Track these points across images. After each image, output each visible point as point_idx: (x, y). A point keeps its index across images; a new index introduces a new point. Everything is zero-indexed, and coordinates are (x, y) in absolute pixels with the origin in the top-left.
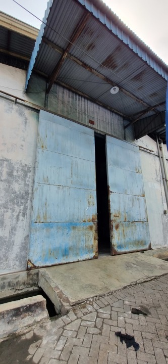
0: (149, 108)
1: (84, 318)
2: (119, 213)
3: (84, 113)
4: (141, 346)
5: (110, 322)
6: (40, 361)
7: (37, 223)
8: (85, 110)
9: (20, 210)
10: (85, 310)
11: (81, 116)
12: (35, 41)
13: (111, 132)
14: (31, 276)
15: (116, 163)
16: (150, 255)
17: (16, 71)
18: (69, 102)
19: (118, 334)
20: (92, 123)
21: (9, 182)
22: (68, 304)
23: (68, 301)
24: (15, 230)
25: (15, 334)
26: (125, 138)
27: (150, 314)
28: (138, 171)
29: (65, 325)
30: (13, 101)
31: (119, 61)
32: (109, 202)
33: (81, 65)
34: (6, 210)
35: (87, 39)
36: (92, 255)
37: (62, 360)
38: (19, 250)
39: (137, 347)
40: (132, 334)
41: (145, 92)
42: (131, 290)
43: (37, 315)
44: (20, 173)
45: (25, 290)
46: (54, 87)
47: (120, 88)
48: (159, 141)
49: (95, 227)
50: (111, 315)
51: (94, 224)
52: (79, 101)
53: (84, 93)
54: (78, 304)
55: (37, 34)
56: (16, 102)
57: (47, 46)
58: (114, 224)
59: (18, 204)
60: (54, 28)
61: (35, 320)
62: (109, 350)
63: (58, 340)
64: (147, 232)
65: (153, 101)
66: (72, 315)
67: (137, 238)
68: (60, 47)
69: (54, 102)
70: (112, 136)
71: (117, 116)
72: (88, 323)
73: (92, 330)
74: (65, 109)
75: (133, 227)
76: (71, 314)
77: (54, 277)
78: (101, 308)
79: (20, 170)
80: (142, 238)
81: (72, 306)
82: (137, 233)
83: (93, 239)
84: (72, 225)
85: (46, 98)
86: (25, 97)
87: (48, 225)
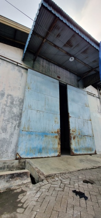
0: (92, 69)
1: (53, 183)
2: (75, 130)
3: (55, 72)
4: (89, 198)
5: (69, 186)
6: (25, 202)
7: (24, 131)
8: (55, 71)
9: (17, 123)
10: (54, 180)
11: (53, 73)
12: (29, 34)
13: (70, 83)
14: (21, 163)
15: (73, 100)
16: (95, 157)
17: (18, 50)
18: (46, 66)
19: (74, 191)
20: (59, 77)
21: (11, 107)
22: (43, 176)
24: (13, 135)
25: (10, 189)
26: (78, 87)
27: (95, 183)
28: (87, 106)
29: (41, 186)
30: (16, 65)
31: (74, 43)
32: (69, 122)
33: (53, 46)
34: (8, 123)
35: (56, 32)
36: (57, 154)
37: (39, 202)
38: (14, 147)
39: (86, 198)
41: (89, 60)
42: (83, 172)
43: (24, 180)
44: (17, 103)
46: (38, 58)
47: (75, 58)
48: (99, 89)
49: (59, 137)
50: (70, 182)
51: (58, 135)
52: (52, 66)
53: (54, 62)
54: (49, 176)
55: (30, 31)
56: (17, 65)
57: (35, 36)
58: (72, 136)
59: (15, 120)
60: (40, 24)
61: (23, 182)
62: (68, 198)
63: (37, 193)
64: (93, 143)
65: (94, 65)
66: (45, 182)
67: (87, 146)
68: (42, 36)
69: (38, 66)
70: (70, 85)
71: (74, 75)
72: (55, 185)
73: (58, 189)
74: (44, 70)
75: (84, 139)
77: (35, 163)
78: (63, 179)
79: (17, 101)
80: (90, 146)
81: (46, 177)
82: (87, 143)
83: (57, 144)
84: (45, 134)
85: (34, 64)
86: (22, 63)
87: (30, 133)
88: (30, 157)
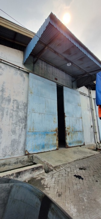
1: (60, 171)
2: (70, 127)
4: (84, 178)
6: (47, 184)
7: (30, 132)
8: (53, 73)
9: (23, 126)
10: (60, 169)
11: (51, 76)
14: (30, 158)
15: (68, 101)
16: (84, 148)
17: (18, 52)
19: (75, 176)
20: (56, 79)
21: (17, 111)
23: (52, 166)
24: (21, 136)
25: (33, 178)
26: (72, 88)
27: (86, 169)
28: (79, 105)
29: (53, 174)
30: (18, 69)
31: (72, 52)
32: (65, 121)
36: (56, 148)
37: (56, 184)
39: (82, 179)
40: (80, 175)
44: (22, 107)
45: (27, 164)
46: (38, 61)
49: (57, 134)
50: (71, 170)
51: (57, 132)
54: (56, 167)
56: (19, 69)
58: (67, 133)
59: (22, 123)
61: (40, 173)
62: (72, 180)
64: (83, 137)
67: (78, 139)
68: (44, 43)
69: (37, 69)
70: (66, 86)
72: (62, 173)
73: (65, 175)
74: (43, 72)
75: (76, 134)
76: (54, 170)
77: (42, 158)
78: (66, 168)
79: (22, 105)
80: (80, 139)
81: (54, 168)
82: (78, 137)
83: (56, 140)
84: (46, 133)
85: (34, 67)
86: (23, 67)
87: (35, 133)
88: (36, 153)
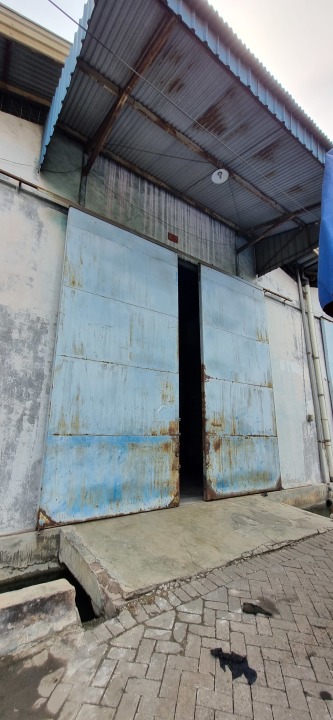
0: (286, 215)
1: (151, 622)
2: (222, 419)
3: (159, 219)
4: (260, 675)
5: (201, 630)
6: (61, 709)
7: (59, 437)
8: (160, 213)
9: (25, 409)
10: (153, 608)
11: (151, 223)
12: (62, 65)
13: (211, 258)
14: (45, 541)
15: (219, 321)
16: (278, 500)
17: (21, 125)
18: (128, 195)
19: (217, 653)
20: (174, 238)
21: (2, 351)
22: (119, 596)
23: (120, 591)
24: (14, 450)
25: (11, 657)
26: (237, 273)
27: (278, 613)
28: (262, 338)
29: (113, 638)
30: (14, 187)
31: (230, 119)
32: (204, 397)
33: (155, 122)
35: (167, 70)
36: (168, 500)
37: (106, 706)
38: (20, 490)
39: (251, 676)
40: (242, 653)
41: (280, 184)
42: (241, 568)
43: (57, 620)
44: (26, 334)
45: (32, 570)
46: (99, 162)
47: (231, 172)
48: (302, 280)
49: (174, 446)
50: (202, 616)
51: (173, 439)
52: (149, 193)
53: (158, 179)
54: (139, 595)
55: (67, 52)
56: (20, 190)
57: (87, 78)
58: (211, 440)
59: (20, 397)
60: (103, 41)
61: (51, 629)
62: (198, 683)
63: (99, 667)
64: (274, 457)
65: (294, 202)
66: (126, 618)
67: (255, 467)
68: (113, 82)
69: (99, 194)
70: (211, 266)
71: (223, 228)
72: (159, 633)
73: (166, 647)
74: (121, 209)
75: (248, 447)
76: (125, 615)
77: (91, 543)
78: (183, 603)
79: (26, 327)
80: (264, 467)
81: (127, 600)
82: (256, 457)
83: (169, 467)
84: (129, 441)
85: (82, 186)
86: (38, 181)
